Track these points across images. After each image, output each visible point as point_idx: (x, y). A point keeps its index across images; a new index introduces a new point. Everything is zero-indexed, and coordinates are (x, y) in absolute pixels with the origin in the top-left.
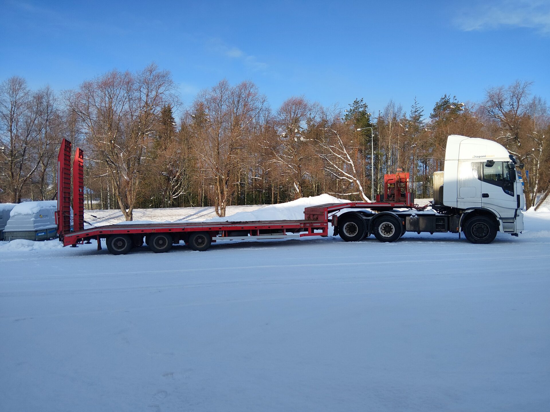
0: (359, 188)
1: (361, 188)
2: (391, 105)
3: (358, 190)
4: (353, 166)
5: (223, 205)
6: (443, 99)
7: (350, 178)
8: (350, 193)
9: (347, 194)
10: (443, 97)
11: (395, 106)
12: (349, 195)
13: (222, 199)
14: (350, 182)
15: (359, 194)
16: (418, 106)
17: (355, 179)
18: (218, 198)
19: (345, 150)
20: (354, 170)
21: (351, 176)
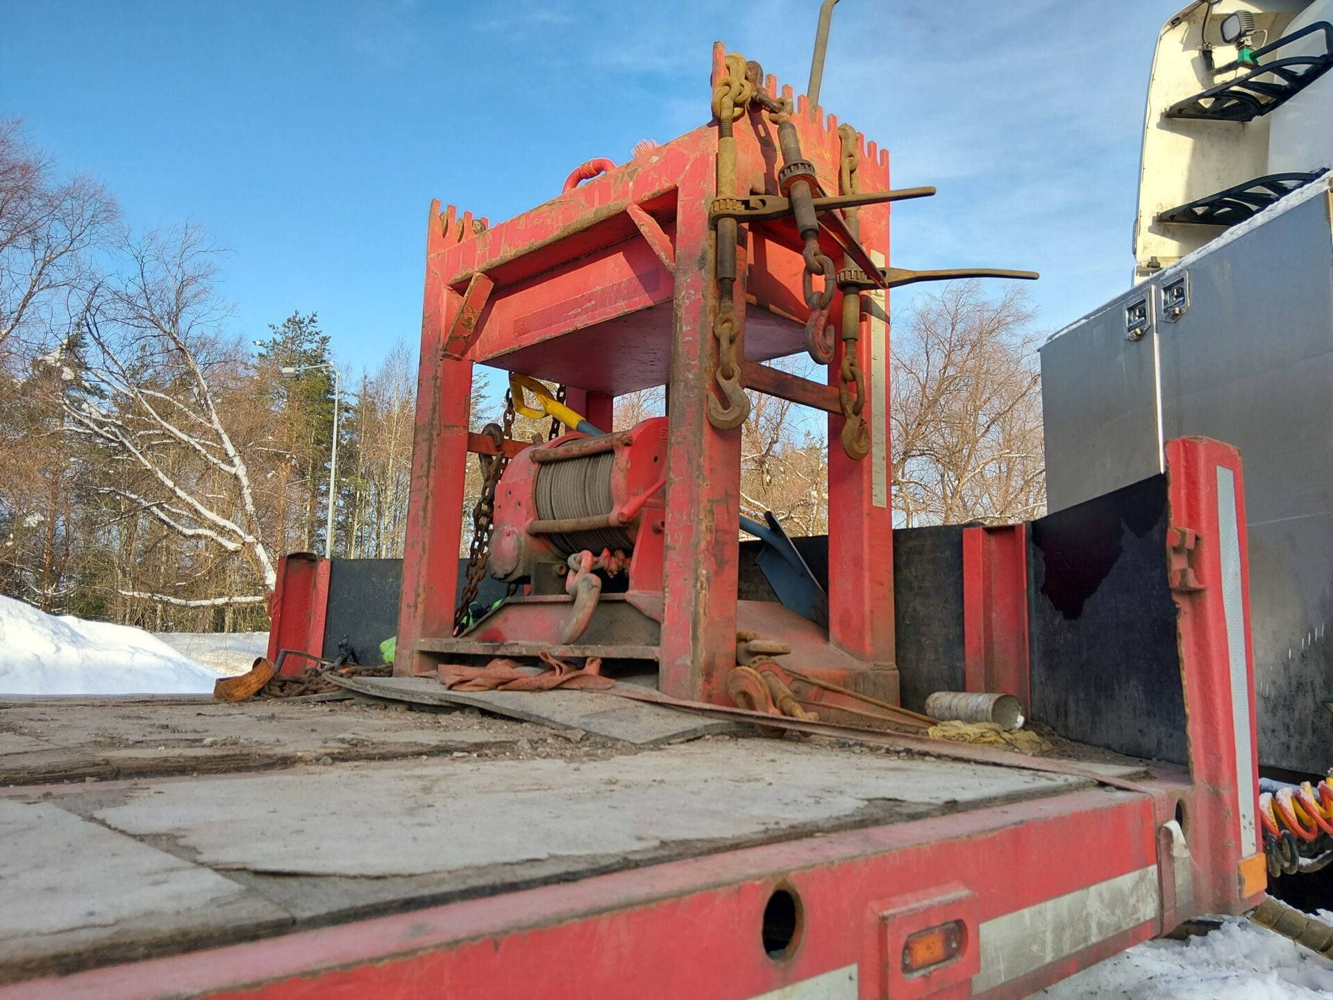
4: (246, 483)
7: (230, 535)
8: (222, 596)
14: (226, 551)
15: (260, 602)
17: (250, 539)
20: (249, 500)
21: (234, 527)
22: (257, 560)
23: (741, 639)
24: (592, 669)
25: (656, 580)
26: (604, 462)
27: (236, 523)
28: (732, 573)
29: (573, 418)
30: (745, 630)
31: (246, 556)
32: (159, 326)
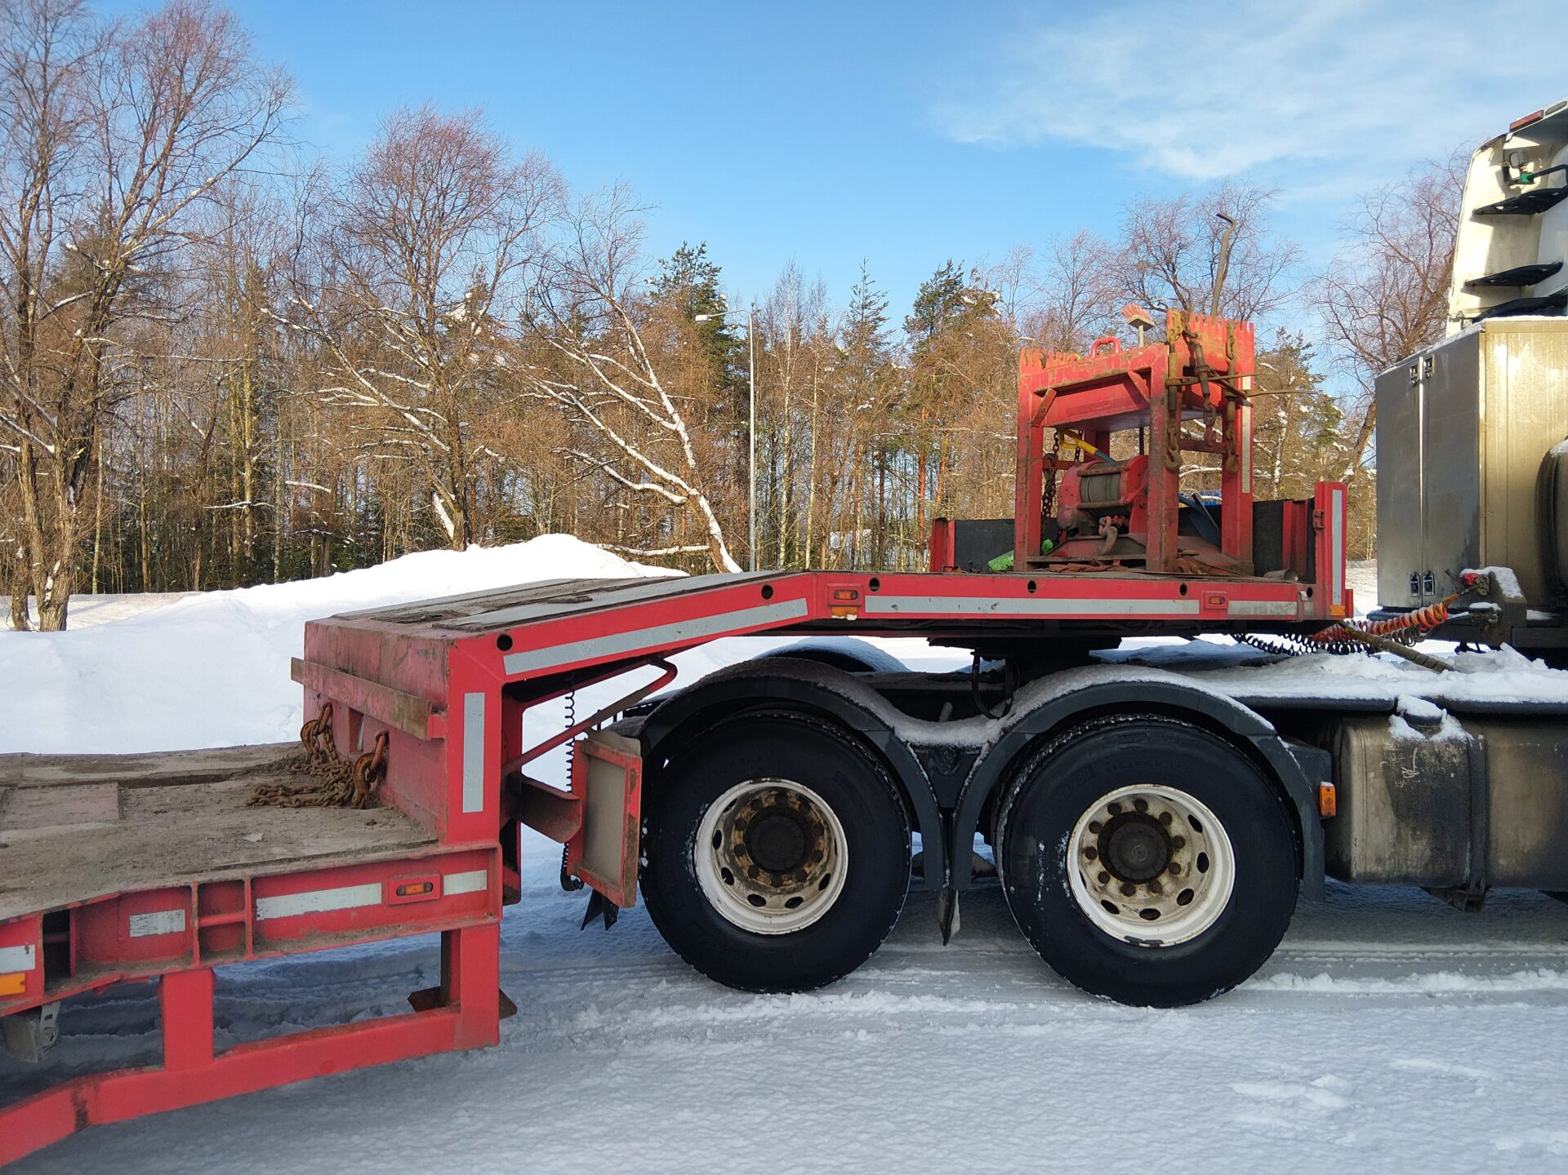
0: (708, 529)
1: (715, 529)
2: (791, 279)
3: (704, 536)
4: (686, 439)
5: (53, 590)
6: (941, 274)
7: (676, 489)
8: (673, 546)
9: (660, 552)
10: (944, 268)
11: (802, 283)
12: (668, 555)
13: (49, 558)
14: (673, 503)
15: (707, 551)
16: (872, 289)
17: (694, 492)
18: (27, 552)
19: (652, 376)
20: (689, 454)
21: (679, 481)
22: (700, 511)
23: (1179, 551)
24: (1117, 564)
25: (1144, 528)
26: (1116, 477)
27: (679, 476)
28: (1176, 525)
29: (1092, 450)
30: (1180, 547)
31: (691, 510)
32: (598, 291)
